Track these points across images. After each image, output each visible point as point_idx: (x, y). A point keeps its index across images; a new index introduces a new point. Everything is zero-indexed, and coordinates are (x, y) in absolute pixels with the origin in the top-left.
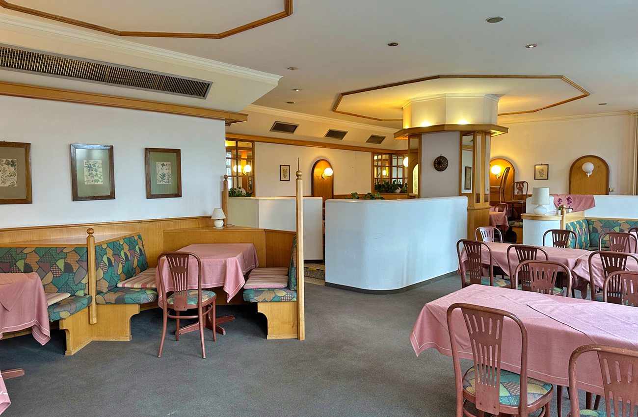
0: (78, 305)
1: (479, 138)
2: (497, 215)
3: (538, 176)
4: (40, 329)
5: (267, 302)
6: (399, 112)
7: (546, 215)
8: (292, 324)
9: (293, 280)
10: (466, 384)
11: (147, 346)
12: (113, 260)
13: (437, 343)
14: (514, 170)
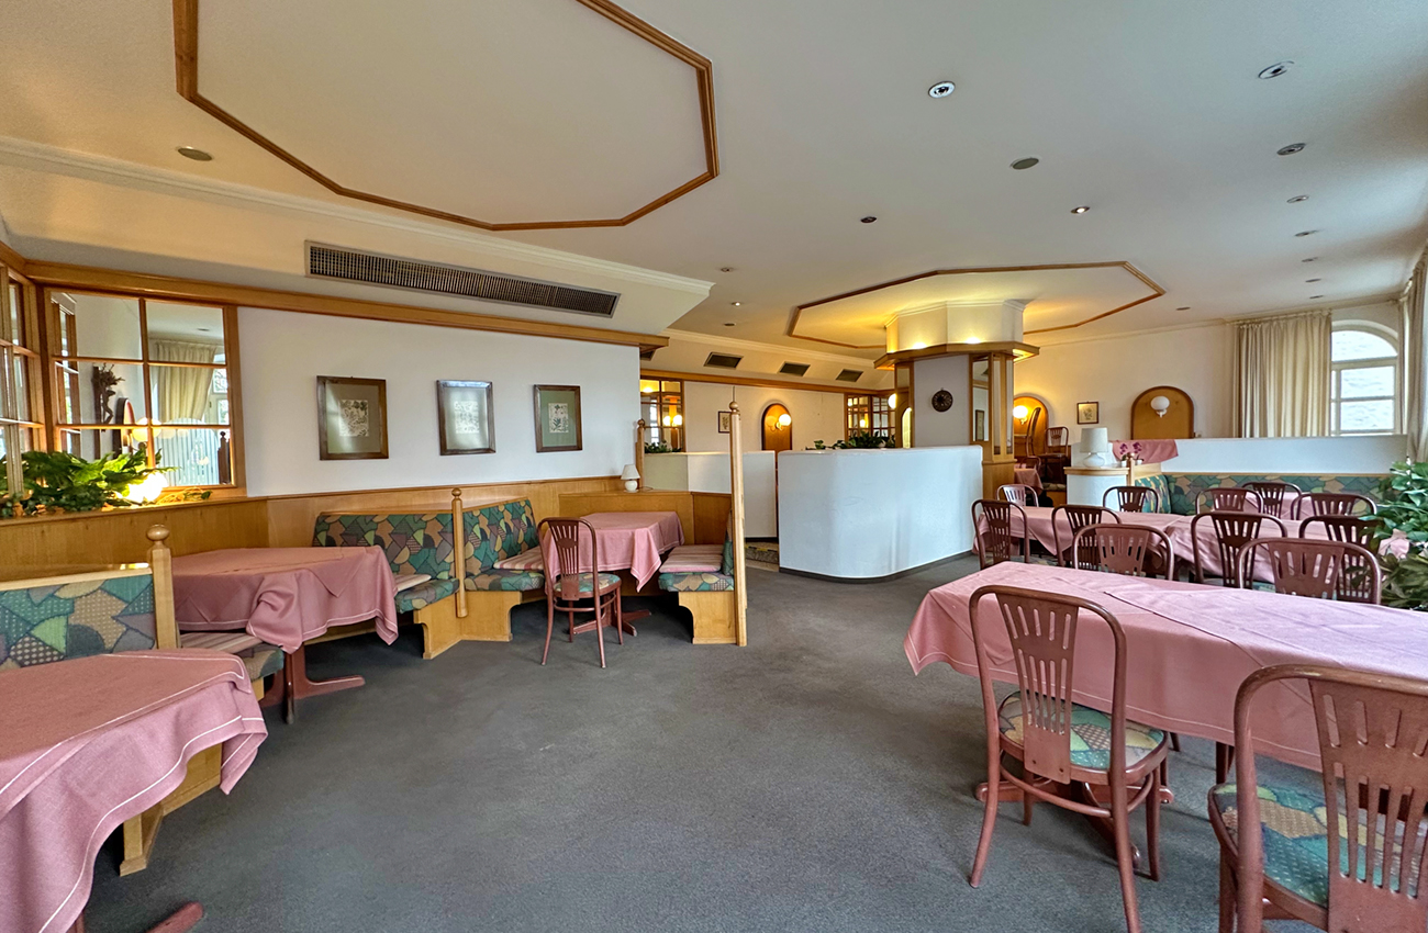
0: (439, 590)
1: (997, 364)
2: (1026, 473)
3: (1083, 420)
4: (384, 622)
5: (691, 591)
6: (880, 332)
7: (1103, 468)
8: (728, 623)
9: (728, 560)
10: (1005, 724)
11: (529, 649)
12: (488, 532)
13: (950, 654)
14: (1047, 411)
